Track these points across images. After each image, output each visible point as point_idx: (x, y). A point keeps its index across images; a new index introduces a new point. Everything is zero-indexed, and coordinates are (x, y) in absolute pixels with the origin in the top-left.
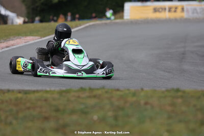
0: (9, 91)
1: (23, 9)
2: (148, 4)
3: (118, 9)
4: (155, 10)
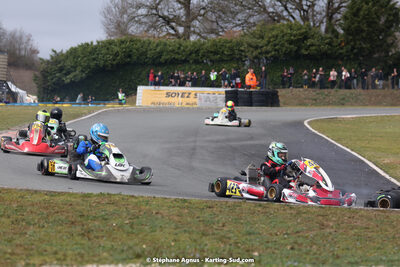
0: (36, 192)
1: (35, 86)
2: (162, 88)
3: (131, 92)
4: (168, 95)
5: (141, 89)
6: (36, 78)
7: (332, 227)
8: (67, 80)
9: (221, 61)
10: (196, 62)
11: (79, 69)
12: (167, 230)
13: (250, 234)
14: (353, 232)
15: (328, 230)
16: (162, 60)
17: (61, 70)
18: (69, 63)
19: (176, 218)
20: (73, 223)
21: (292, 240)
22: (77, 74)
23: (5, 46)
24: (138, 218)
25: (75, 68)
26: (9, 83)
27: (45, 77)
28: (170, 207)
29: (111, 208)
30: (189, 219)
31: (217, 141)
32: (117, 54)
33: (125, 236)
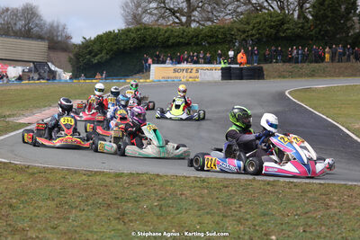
1: (69, 66)
4: (175, 71)
5: (154, 67)
6: (70, 60)
7: (336, 208)
8: (95, 61)
9: (217, 43)
10: (197, 44)
11: (104, 52)
12: (191, 212)
13: (264, 215)
14: (354, 212)
15: (333, 211)
16: (170, 43)
17: (90, 53)
18: (96, 48)
19: (198, 199)
20: (109, 205)
21: (302, 222)
22: (103, 56)
23: (46, 33)
24: (165, 199)
25: (101, 51)
26: (50, 64)
27: (78, 59)
28: (191, 187)
29: (141, 190)
30: (209, 200)
31: (218, 112)
32: (134, 40)
33: (155, 218)
